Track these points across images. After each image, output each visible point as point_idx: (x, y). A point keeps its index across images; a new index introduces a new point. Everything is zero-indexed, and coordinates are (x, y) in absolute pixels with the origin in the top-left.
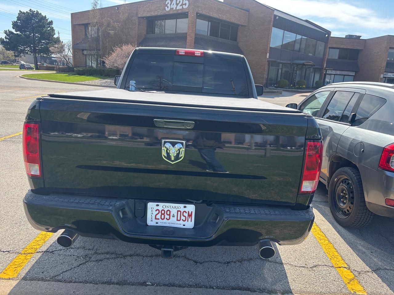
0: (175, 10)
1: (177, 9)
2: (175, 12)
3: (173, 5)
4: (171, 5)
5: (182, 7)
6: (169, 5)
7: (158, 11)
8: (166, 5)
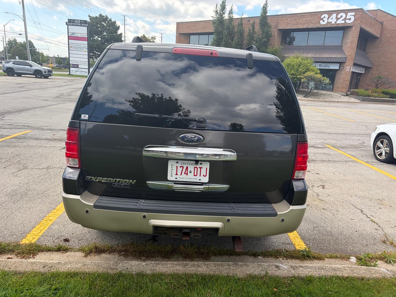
0: (333, 24)
1: (337, 23)
2: (334, 26)
3: (332, 19)
4: (328, 19)
5: (345, 21)
6: (326, 19)
7: (308, 24)
8: (322, 19)
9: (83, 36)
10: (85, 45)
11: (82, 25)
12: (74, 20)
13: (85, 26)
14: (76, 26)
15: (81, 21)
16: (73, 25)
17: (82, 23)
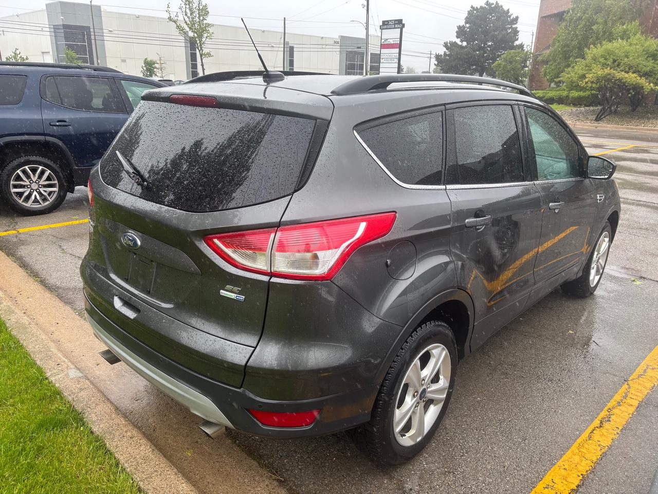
9: (395, 42)
10: (396, 55)
11: (396, 26)
12: (388, 21)
13: (398, 28)
14: (390, 29)
15: (395, 20)
16: (387, 29)
17: (397, 24)
